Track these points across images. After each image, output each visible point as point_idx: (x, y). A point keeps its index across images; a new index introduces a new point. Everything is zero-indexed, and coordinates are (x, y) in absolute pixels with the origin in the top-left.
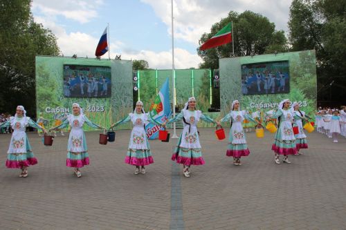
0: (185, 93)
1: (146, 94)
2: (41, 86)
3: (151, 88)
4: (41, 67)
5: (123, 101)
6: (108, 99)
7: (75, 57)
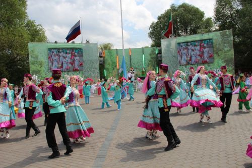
0: (138, 66)
1: (110, 67)
2: (33, 64)
3: (113, 63)
4: (32, 51)
5: (92, 73)
6: (81, 72)
7: (56, 42)
